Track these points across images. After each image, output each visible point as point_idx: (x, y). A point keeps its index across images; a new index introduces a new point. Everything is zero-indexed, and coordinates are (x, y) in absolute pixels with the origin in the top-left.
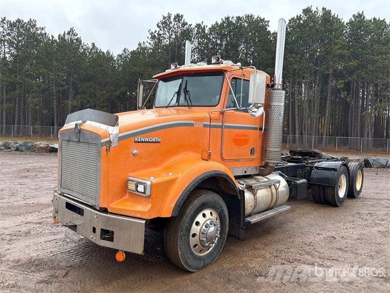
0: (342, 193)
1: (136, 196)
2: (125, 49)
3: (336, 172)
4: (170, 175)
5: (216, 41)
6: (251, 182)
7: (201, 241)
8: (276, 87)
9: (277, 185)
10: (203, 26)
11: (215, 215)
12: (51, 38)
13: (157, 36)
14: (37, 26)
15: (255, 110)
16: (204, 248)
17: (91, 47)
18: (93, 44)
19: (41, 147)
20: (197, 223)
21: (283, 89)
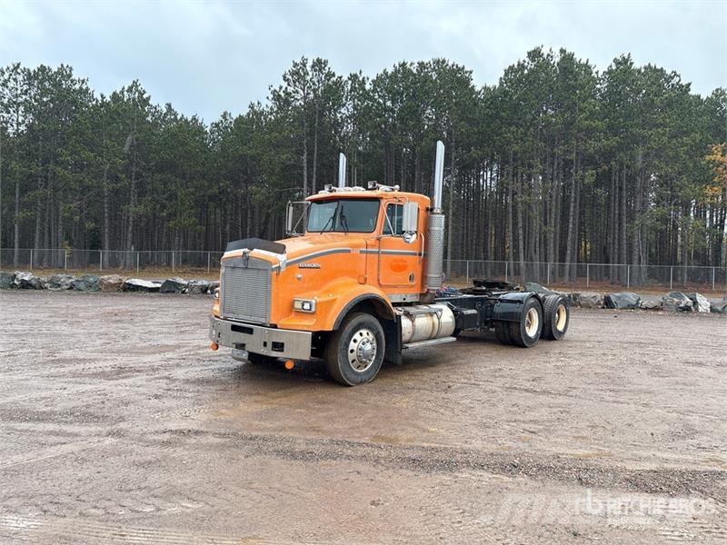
0: (532, 331)
1: (302, 313)
2: (225, 113)
3: (522, 305)
4: (331, 297)
5: (385, 103)
6: (411, 310)
7: (359, 356)
8: (435, 211)
9: (439, 313)
10: (361, 79)
11: (371, 337)
12: (100, 98)
13: (283, 95)
14: (73, 77)
15: (409, 236)
16: (362, 364)
17: (165, 111)
18: (169, 106)
19: (110, 283)
20: (355, 341)
21: (443, 213)
